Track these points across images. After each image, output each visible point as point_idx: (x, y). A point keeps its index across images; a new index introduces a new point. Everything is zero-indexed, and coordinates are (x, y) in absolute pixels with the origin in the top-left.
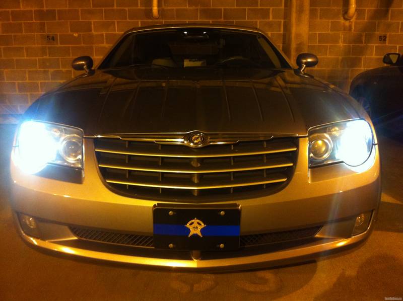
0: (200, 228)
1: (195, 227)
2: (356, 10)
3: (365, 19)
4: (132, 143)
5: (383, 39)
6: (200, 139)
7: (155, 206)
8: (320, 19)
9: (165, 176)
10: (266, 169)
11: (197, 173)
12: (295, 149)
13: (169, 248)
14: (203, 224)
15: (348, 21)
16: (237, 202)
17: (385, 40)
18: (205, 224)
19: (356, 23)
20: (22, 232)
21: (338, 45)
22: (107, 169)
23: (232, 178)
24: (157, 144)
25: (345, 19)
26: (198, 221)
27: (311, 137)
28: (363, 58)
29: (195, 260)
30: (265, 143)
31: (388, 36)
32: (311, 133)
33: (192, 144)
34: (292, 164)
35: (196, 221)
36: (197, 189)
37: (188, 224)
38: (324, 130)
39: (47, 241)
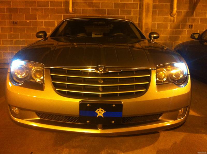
0: (102, 113)
1: (100, 113)
2: (177, 11)
3: (181, 16)
4: (69, 71)
5: (191, 27)
6: (103, 70)
7: (80, 102)
8: (158, 15)
9: (85, 87)
10: (135, 85)
11: (101, 86)
12: (150, 75)
13: (87, 123)
14: (104, 111)
15: (173, 17)
16: (121, 100)
17: (192, 27)
18: (105, 111)
19: (177, 18)
20: (12, 115)
21: (167, 29)
22: (56, 84)
23: (119, 88)
24: (82, 71)
25: (171, 16)
26: (101, 109)
27: (157, 70)
28: (180, 36)
29: (99, 129)
30: (135, 72)
31: (193, 25)
32: (157, 68)
33: (99, 72)
34: (148, 83)
35: (100, 109)
36: (101, 94)
37: (97, 111)
38: (164, 67)
39: (24, 120)
